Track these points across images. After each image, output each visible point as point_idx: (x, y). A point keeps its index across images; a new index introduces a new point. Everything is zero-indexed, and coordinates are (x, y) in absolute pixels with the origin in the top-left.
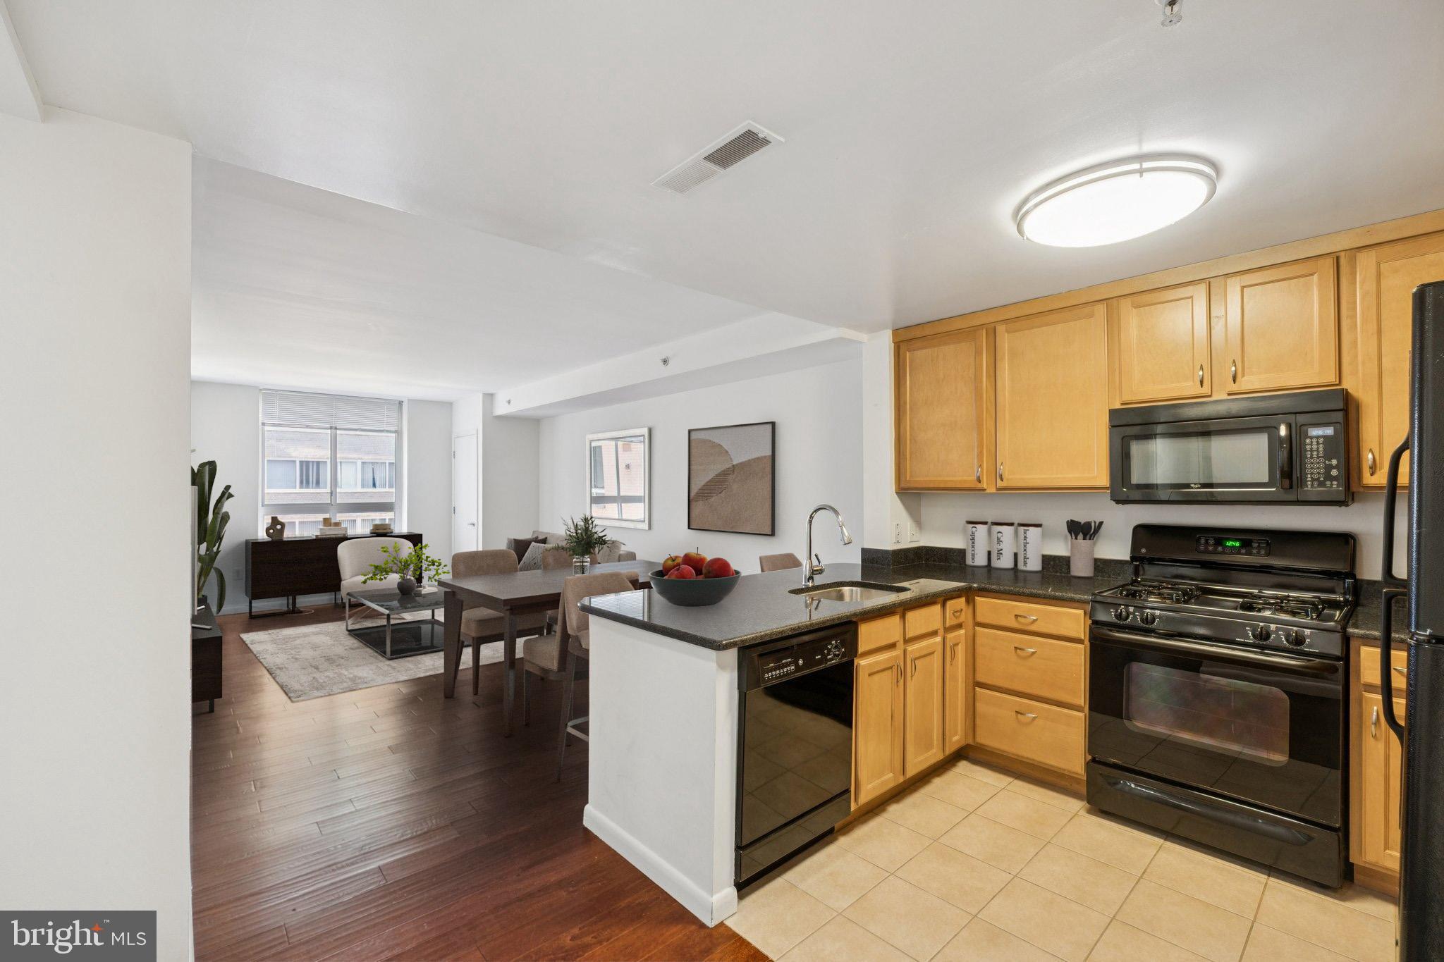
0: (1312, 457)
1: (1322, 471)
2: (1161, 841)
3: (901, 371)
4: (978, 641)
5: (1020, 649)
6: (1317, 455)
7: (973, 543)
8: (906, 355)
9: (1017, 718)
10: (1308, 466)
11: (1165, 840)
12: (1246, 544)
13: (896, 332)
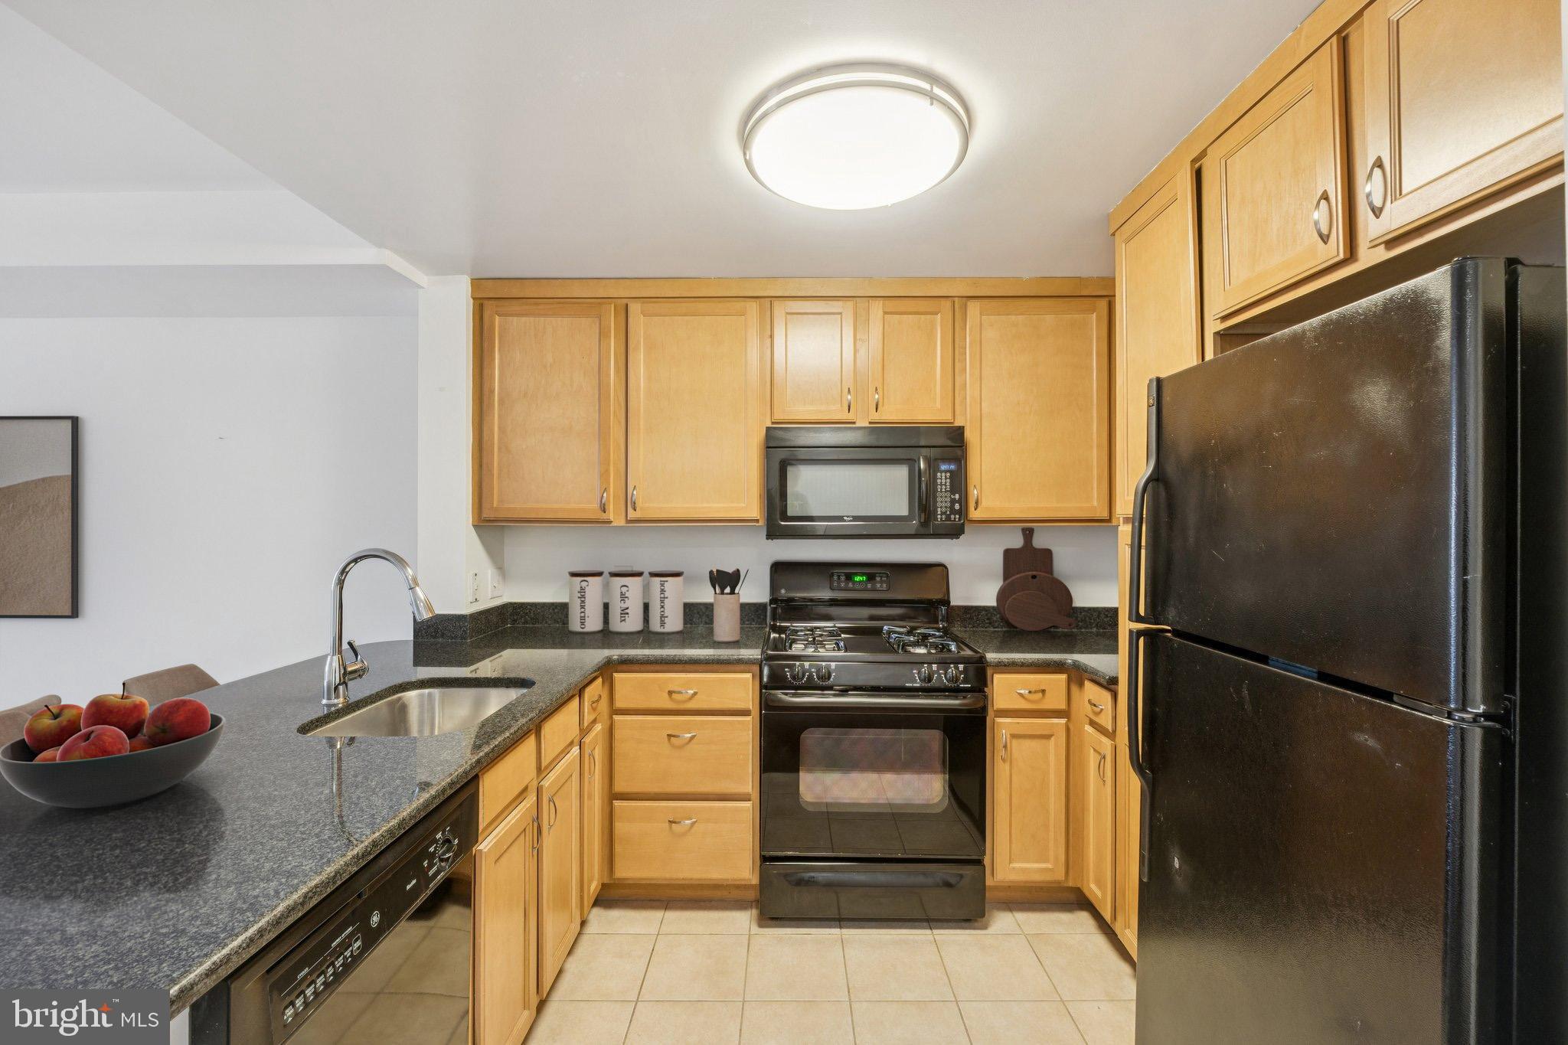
0: (941, 491)
1: (949, 504)
2: (836, 931)
3: (486, 345)
4: (617, 734)
5: (674, 736)
6: (945, 489)
7: (583, 602)
8: (495, 319)
9: (671, 828)
10: (939, 499)
11: (841, 927)
12: (871, 578)
13: (477, 283)
